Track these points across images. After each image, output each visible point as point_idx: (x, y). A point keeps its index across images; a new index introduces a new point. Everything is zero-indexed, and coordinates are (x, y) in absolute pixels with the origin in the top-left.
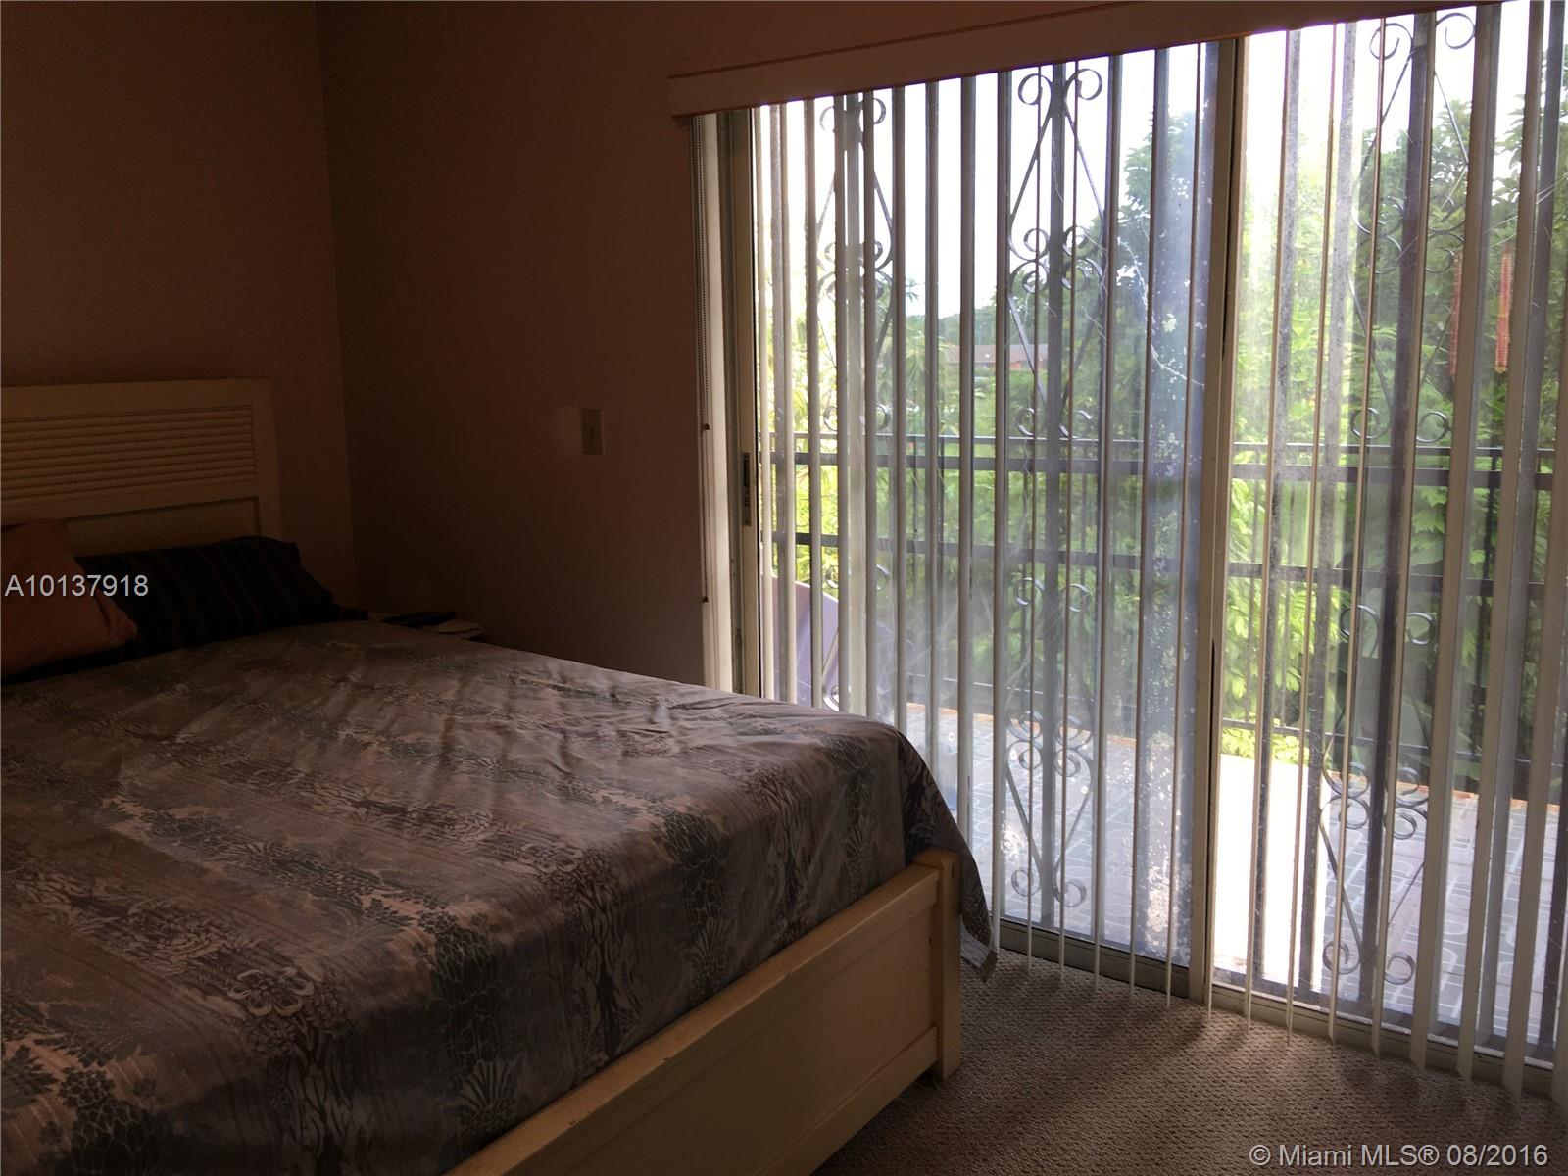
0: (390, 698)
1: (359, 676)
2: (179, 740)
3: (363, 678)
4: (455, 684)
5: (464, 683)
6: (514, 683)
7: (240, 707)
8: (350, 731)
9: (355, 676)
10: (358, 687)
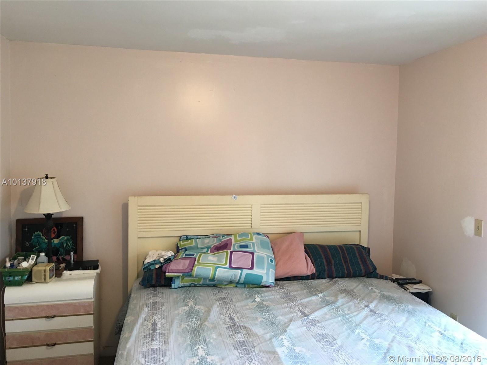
0: (379, 319)
1: (373, 306)
2: (310, 318)
3: (375, 307)
4: (404, 319)
5: (408, 319)
6: (425, 325)
7: (333, 309)
8: (360, 331)
9: (372, 306)
10: (371, 311)
